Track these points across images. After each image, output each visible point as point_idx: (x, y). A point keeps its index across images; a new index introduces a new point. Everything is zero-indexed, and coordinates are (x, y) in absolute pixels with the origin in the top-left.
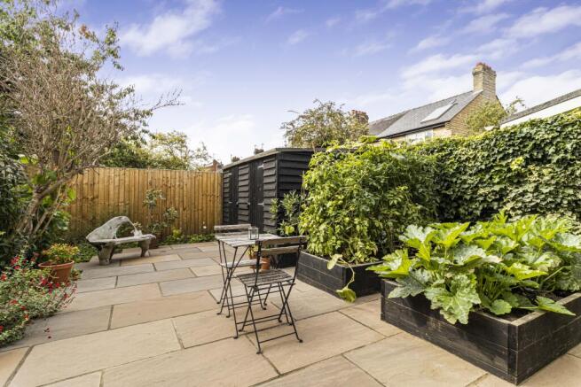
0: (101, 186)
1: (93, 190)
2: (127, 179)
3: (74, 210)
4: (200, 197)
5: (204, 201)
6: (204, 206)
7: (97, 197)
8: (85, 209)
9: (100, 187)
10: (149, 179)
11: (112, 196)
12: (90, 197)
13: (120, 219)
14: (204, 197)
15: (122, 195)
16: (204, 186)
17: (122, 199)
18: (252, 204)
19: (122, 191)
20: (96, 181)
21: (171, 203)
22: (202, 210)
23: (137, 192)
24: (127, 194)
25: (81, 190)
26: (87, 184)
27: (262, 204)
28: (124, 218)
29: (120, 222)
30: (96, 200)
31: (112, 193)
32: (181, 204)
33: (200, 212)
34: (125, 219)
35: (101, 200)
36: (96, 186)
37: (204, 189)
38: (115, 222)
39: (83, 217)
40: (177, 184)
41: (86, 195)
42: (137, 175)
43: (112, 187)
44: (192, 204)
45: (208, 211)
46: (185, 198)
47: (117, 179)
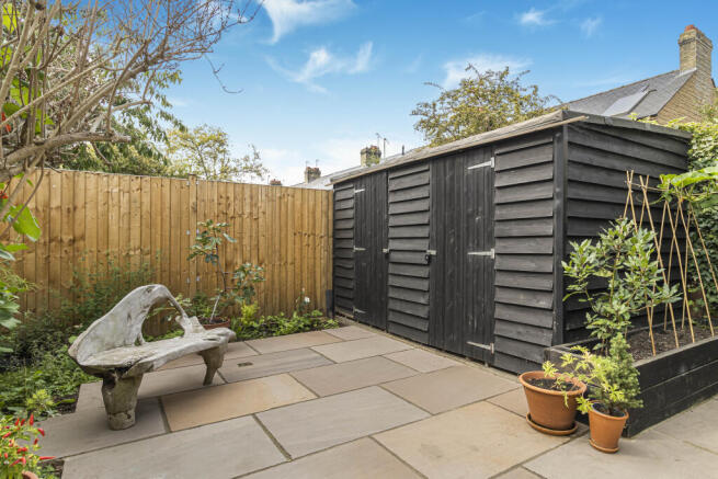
0: (90, 213)
1: (72, 222)
2: (146, 200)
3: (30, 267)
4: (290, 237)
5: (298, 246)
6: (298, 256)
7: (83, 237)
8: (56, 265)
9: (88, 217)
10: (193, 200)
11: (114, 237)
12: (66, 238)
13: (149, 290)
14: (297, 239)
15: (135, 233)
16: (297, 215)
17: (135, 242)
18: (442, 251)
19: (136, 224)
20: (80, 203)
21: (235, 249)
22: (293, 263)
23: (167, 226)
24: (146, 231)
25: (47, 222)
26: (58, 208)
27: (492, 253)
28: (157, 287)
29: (149, 300)
30: (80, 244)
31: (114, 228)
32: (254, 252)
33: (290, 267)
34: (159, 290)
35: (90, 245)
36: (79, 215)
37: (297, 223)
38: (138, 300)
39: (51, 282)
40: (247, 210)
41: (57, 233)
42: (166, 189)
43: (113, 215)
44: (274, 252)
45: (305, 267)
46: (261, 239)
47: (125, 199)
